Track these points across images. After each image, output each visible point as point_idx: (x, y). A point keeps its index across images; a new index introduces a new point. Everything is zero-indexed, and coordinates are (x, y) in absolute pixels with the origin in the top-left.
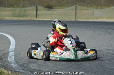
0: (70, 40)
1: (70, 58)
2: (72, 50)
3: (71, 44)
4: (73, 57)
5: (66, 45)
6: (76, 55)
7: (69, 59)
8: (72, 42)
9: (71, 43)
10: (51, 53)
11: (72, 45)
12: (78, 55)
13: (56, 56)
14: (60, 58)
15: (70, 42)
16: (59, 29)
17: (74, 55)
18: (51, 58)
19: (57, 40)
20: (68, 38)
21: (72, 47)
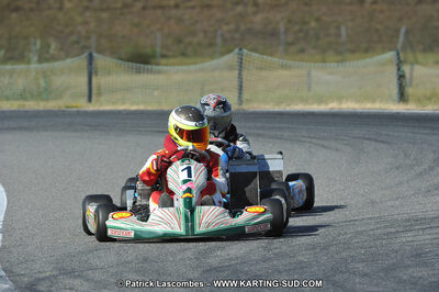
0: (189, 168)
1: (168, 230)
2: (181, 203)
3: (185, 182)
4: (178, 228)
5: (171, 186)
6: (190, 219)
7: (165, 235)
8: (190, 175)
9: (187, 178)
10: (111, 215)
11: (185, 187)
12: (197, 222)
13: (123, 226)
14: (136, 232)
15: (184, 175)
16: (176, 128)
17: (183, 222)
18: (109, 232)
20: (183, 161)
21: (185, 193)
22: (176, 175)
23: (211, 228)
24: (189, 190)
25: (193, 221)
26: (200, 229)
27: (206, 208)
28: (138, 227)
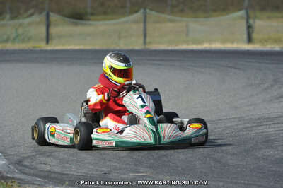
0: (141, 97)
1: (143, 141)
2: (147, 121)
3: (143, 106)
4: (150, 140)
5: (130, 109)
6: (156, 134)
7: (140, 144)
8: (144, 102)
9: (142, 104)
10: (95, 130)
11: (144, 110)
12: (162, 135)
13: (107, 138)
14: (117, 142)
17: (152, 135)
18: (94, 143)
19: (106, 98)
20: (134, 92)
21: (146, 114)
22: (133, 102)
23: (171, 140)
24: (148, 112)
25: (159, 134)
27: (164, 125)
28: (117, 139)
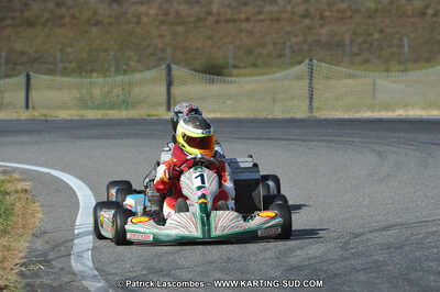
0: (202, 175)
1: (186, 233)
2: (197, 208)
3: (199, 188)
4: (196, 232)
5: (185, 192)
8: (203, 182)
9: (200, 184)
10: (129, 219)
11: (199, 193)
12: (213, 225)
13: (142, 230)
14: (154, 235)
15: (198, 182)
17: (199, 226)
18: (129, 236)
19: (167, 175)
20: (196, 169)
21: (200, 198)
22: (190, 182)
23: (226, 232)
24: (204, 196)
25: (209, 225)
26: (216, 233)
27: (220, 212)
28: (156, 231)
